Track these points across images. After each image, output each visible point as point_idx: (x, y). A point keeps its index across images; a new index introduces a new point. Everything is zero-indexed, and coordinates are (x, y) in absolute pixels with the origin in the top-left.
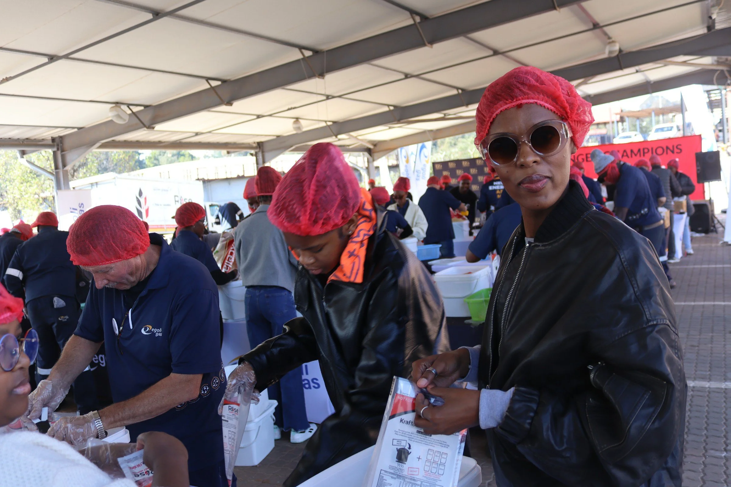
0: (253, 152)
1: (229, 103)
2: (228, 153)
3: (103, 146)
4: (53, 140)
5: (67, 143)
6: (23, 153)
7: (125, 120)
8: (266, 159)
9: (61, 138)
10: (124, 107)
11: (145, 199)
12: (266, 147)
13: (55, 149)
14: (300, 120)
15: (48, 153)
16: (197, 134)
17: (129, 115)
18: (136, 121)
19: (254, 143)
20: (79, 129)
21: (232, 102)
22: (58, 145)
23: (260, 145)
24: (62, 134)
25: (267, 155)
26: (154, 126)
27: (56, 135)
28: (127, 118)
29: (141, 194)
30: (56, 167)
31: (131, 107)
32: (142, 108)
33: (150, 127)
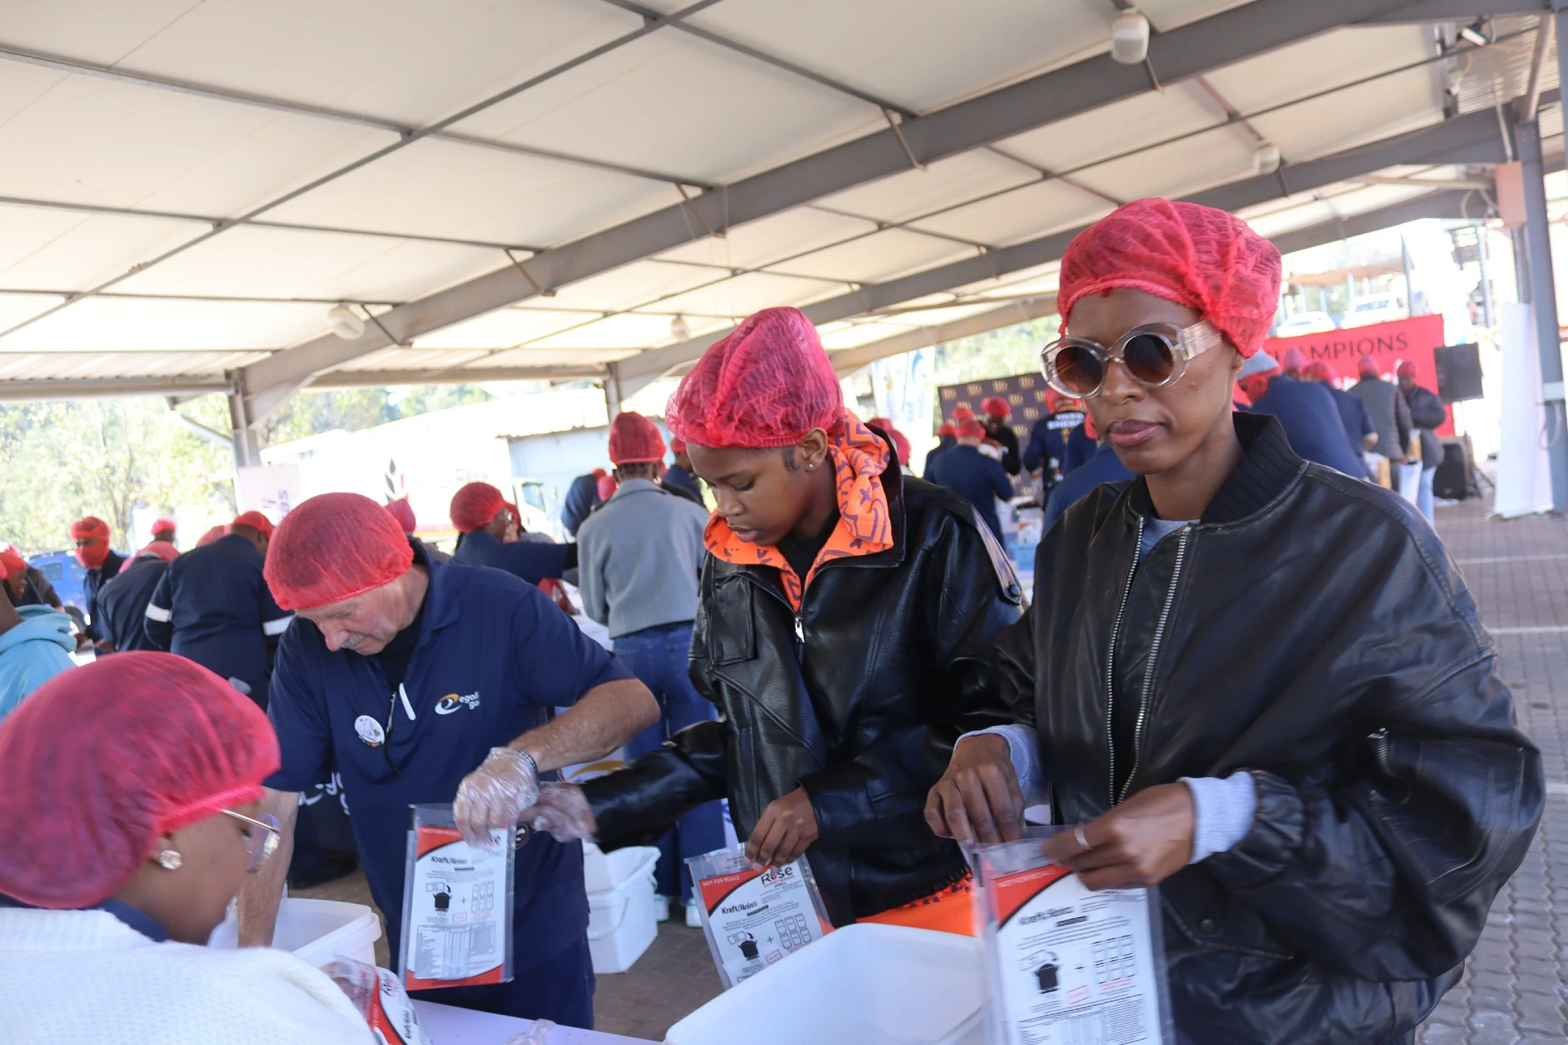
0: (599, 380)
1: (550, 291)
2: (553, 384)
3: (321, 382)
4: (228, 375)
5: (253, 381)
6: (174, 401)
7: (356, 332)
8: (624, 391)
9: (242, 371)
10: (356, 309)
11: (402, 477)
12: (623, 371)
13: (232, 392)
14: (685, 319)
15: (219, 400)
16: (492, 352)
17: (366, 322)
18: (378, 332)
19: (601, 364)
20: (275, 352)
21: (555, 289)
22: (236, 384)
23: (612, 368)
24: (243, 364)
25: (626, 385)
26: (411, 340)
27: (232, 366)
28: (361, 328)
29: (393, 468)
30: (236, 426)
31: (368, 307)
32: (388, 308)
33: (405, 343)
